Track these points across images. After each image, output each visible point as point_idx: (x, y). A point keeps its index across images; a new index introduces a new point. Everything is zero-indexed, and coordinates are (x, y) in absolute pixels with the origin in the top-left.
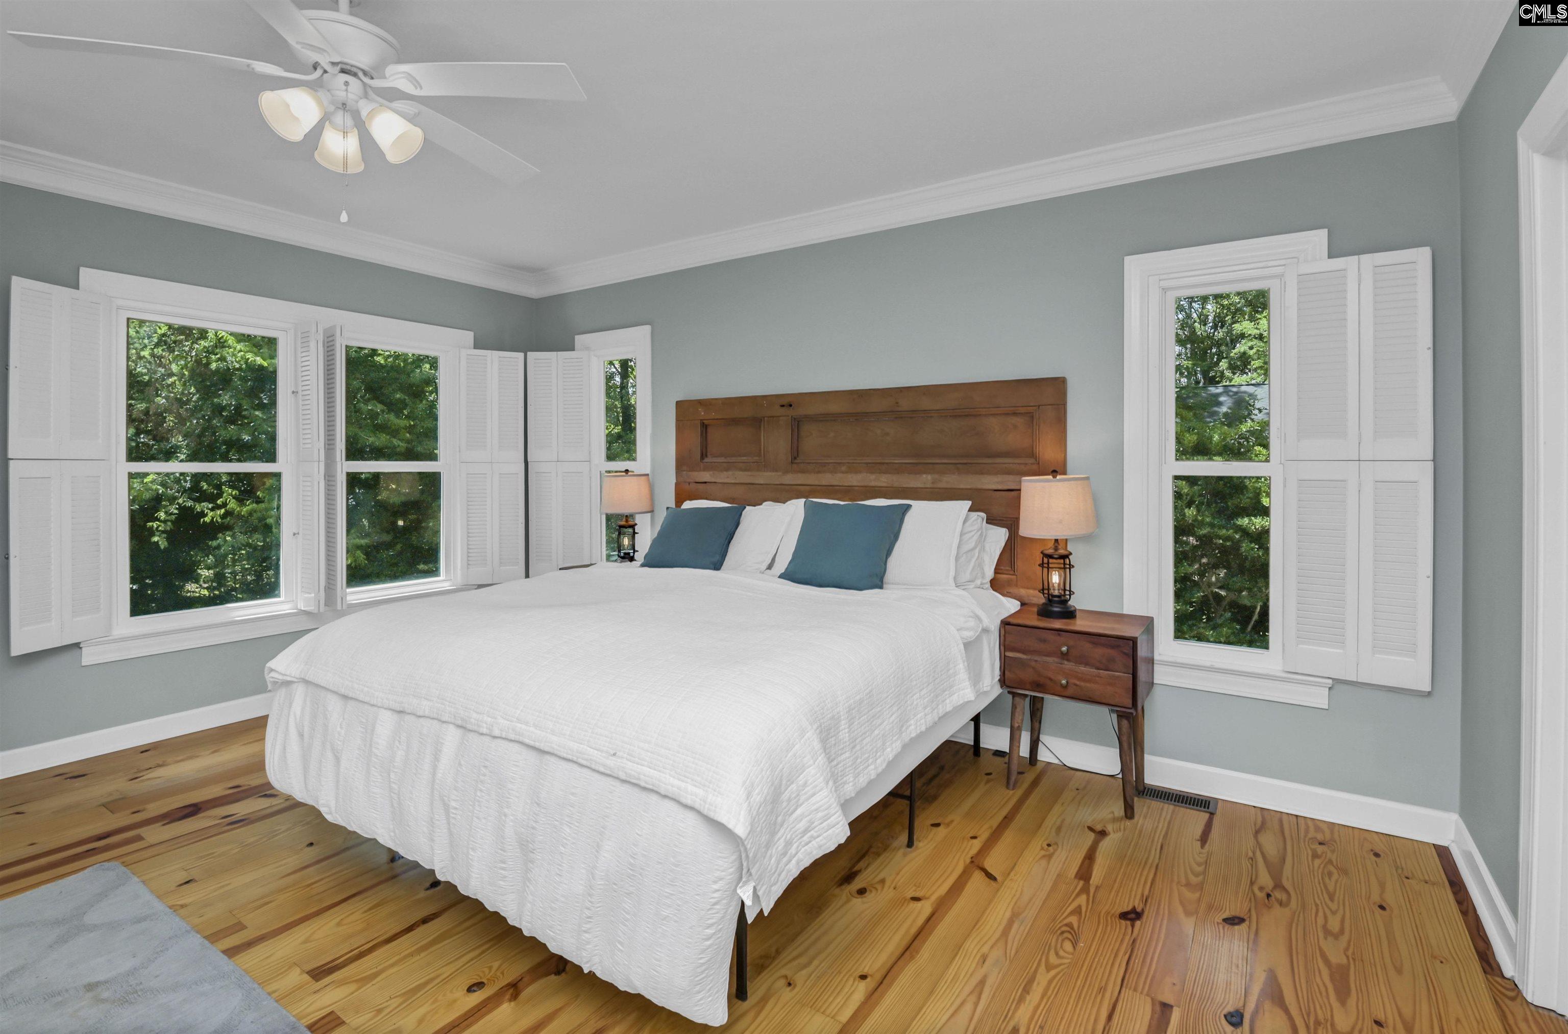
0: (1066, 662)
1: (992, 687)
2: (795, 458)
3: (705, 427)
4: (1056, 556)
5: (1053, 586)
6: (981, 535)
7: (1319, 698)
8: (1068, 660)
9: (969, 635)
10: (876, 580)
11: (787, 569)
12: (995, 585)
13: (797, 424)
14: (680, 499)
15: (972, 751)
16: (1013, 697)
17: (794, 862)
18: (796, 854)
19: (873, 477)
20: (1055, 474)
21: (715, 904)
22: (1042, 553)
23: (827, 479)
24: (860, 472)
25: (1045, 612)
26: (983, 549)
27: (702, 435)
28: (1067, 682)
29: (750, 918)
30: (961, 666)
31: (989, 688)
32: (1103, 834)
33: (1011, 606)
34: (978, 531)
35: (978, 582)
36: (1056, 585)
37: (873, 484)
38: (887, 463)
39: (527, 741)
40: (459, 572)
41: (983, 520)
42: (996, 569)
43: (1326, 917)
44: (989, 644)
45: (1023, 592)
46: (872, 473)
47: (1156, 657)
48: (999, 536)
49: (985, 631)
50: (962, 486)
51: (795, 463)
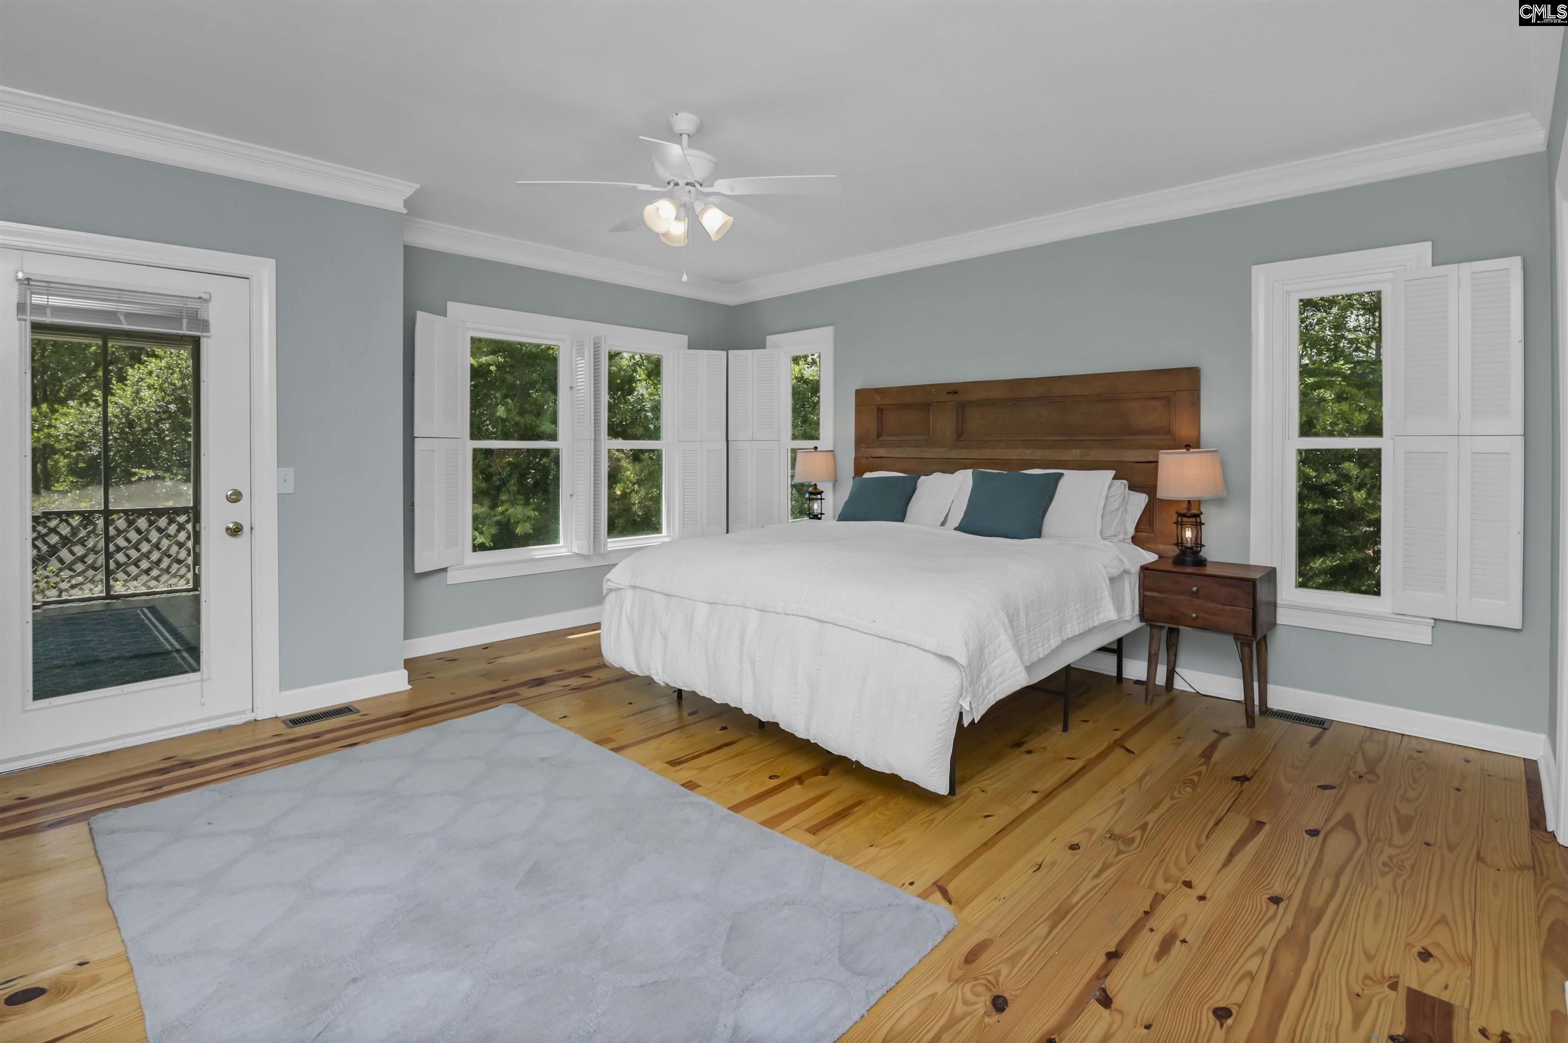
0: (1195, 600)
1: (1133, 618)
2: (960, 437)
3: (880, 410)
4: (1188, 515)
5: (1187, 541)
6: (1124, 498)
7: (1423, 635)
8: (1198, 598)
9: (1115, 572)
10: (1037, 533)
11: (960, 524)
12: (1135, 540)
13: (962, 407)
14: (859, 470)
15: (1115, 680)
16: (1151, 628)
17: (992, 694)
18: (994, 688)
19: (1028, 451)
20: (1187, 447)
21: (944, 711)
22: (1177, 513)
23: (987, 453)
24: (1017, 448)
25: (1179, 561)
26: (1125, 511)
27: (878, 417)
28: (1197, 616)
29: (966, 723)
30: (1107, 592)
31: (1130, 618)
32: (1226, 734)
33: (1150, 557)
34: (1121, 495)
35: (1121, 537)
36: (1189, 540)
37: (1028, 457)
38: (1040, 440)
39: (811, 616)
40: (677, 530)
41: (1125, 486)
42: (1136, 528)
43: (1406, 790)
44: (1130, 585)
45: (1161, 547)
46: (1027, 448)
47: (1278, 602)
48: (1140, 501)
49: (1126, 572)
50: (1107, 459)
51: (960, 440)
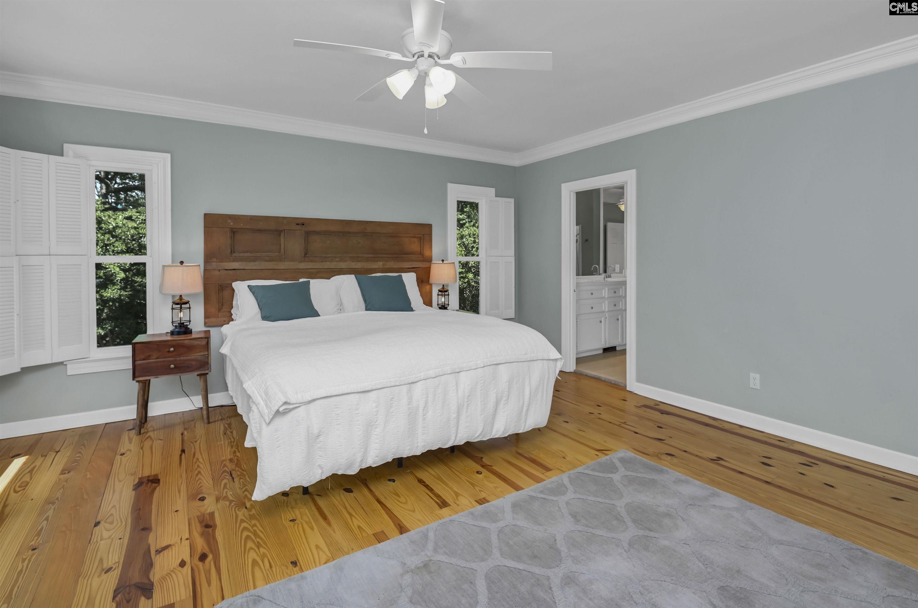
2: (306, 254)
3: (234, 232)
4: (443, 291)
13: (308, 235)
19: (353, 264)
23: (326, 265)
24: (347, 261)
27: (231, 237)
36: (443, 302)
46: (353, 262)
50: (395, 267)
51: (307, 257)
